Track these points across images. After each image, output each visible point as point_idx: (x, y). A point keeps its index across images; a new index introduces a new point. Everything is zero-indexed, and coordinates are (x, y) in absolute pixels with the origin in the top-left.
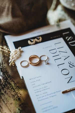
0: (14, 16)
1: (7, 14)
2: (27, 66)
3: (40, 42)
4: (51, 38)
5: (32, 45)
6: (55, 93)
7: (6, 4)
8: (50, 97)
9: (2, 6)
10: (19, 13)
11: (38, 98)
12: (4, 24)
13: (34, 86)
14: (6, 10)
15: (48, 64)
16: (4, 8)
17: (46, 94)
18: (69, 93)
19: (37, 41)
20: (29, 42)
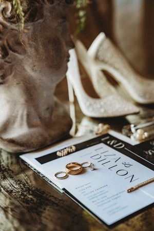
0: (30, 125)
1: (21, 125)
2: (66, 177)
3: (73, 152)
4: (88, 146)
5: (64, 156)
6: (117, 194)
7: (18, 112)
8: (113, 199)
9: (14, 115)
10: (36, 121)
11: (96, 204)
12: (18, 137)
13: (85, 193)
14: (19, 119)
15: (94, 169)
16: (16, 117)
17: (106, 198)
18: (137, 191)
19: (70, 151)
20: (58, 154)
